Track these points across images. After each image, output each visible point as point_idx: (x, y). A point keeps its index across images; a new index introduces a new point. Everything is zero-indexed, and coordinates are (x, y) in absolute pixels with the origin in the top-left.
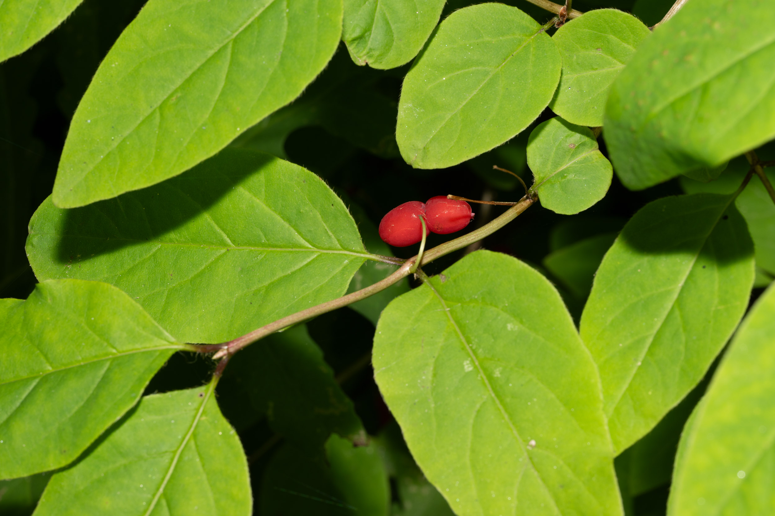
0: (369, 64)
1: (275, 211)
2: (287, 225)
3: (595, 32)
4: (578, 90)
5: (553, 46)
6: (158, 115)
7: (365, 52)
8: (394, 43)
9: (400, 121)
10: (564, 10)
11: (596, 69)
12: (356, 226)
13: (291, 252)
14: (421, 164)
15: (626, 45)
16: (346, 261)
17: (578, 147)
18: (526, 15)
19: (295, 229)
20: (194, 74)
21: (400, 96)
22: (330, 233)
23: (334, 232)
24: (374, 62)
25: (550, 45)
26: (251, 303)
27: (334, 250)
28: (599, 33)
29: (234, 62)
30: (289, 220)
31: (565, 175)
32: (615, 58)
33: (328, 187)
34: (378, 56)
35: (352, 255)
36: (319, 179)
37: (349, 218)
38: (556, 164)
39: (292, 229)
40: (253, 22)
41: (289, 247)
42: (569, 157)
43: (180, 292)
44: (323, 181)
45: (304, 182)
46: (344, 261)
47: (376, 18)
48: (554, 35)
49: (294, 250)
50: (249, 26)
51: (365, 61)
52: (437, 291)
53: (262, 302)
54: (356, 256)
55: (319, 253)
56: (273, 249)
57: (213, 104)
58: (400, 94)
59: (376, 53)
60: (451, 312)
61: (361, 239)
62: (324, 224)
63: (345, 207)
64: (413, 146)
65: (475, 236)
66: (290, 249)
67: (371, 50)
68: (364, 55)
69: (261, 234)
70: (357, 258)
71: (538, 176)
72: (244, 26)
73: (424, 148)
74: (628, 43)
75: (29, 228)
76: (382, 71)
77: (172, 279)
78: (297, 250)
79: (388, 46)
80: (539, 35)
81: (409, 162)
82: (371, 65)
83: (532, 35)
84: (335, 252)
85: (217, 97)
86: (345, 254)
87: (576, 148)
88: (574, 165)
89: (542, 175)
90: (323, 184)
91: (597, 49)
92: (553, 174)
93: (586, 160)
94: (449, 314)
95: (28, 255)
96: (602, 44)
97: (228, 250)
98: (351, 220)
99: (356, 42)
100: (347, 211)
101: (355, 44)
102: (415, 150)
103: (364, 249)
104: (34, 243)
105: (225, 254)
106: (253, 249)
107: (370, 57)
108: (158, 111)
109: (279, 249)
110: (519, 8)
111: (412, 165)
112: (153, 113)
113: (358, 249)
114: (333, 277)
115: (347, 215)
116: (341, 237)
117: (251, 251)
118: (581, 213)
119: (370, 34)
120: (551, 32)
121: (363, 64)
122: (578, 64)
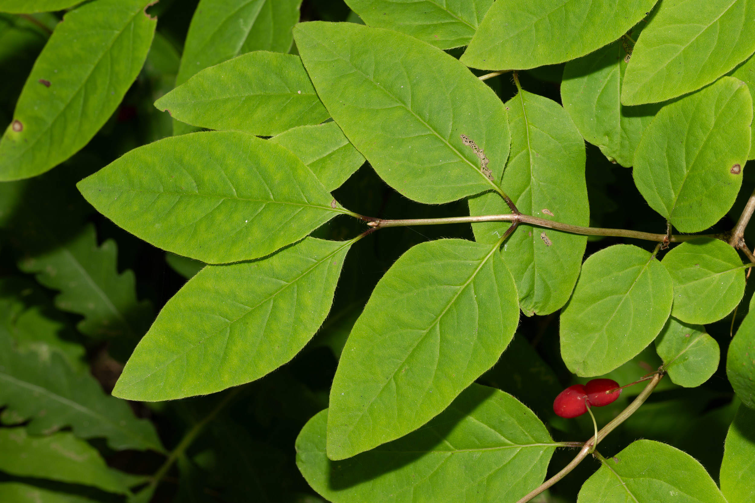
0: (536, 313)
1: (482, 422)
2: (493, 431)
3: (693, 254)
4: (686, 296)
5: (664, 270)
6: (393, 383)
7: (531, 306)
8: (552, 295)
9: (562, 344)
10: (666, 238)
11: (697, 279)
12: (544, 426)
13: (500, 450)
14: (583, 374)
15: (715, 259)
16: (541, 452)
17: (692, 335)
18: (640, 248)
19: (500, 433)
20: (414, 350)
21: (560, 326)
22: (526, 434)
23: (529, 432)
24: (540, 311)
25: (662, 269)
26: (478, 492)
27: (531, 444)
28: (696, 254)
29: (443, 340)
30: (494, 427)
31: (686, 358)
32: (710, 270)
33: (519, 402)
34: (542, 307)
35: (544, 446)
36: (512, 397)
37: (539, 421)
38: (678, 350)
39: (497, 433)
40: (451, 307)
41: (497, 446)
42: (687, 344)
43: (422, 488)
44: (515, 398)
45: (501, 399)
46: (540, 452)
47: (536, 279)
48: (663, 260)
49: (501, 448)
50: (449, 310)
51: (533, 312)
52: (613, 469)
53: (486, 491)
54: (547, 446)
55: (520, 448)
56: (486, 449)
57: (434, 372)
58: (559, 324)
59: (540, 305)
60: (627, 485)
61: (549, 434)
62: (521, 428)
63: (534, 414)
64: (575, 361)
65: (628, 413)
66: (498, 448)
67: (536, 303)
68: (532, 308)
69: (475, 440)
70: (548, 448)
71: (666, 361)
72: (445, 311)
73: (584, 362)
74: (718, 258)
75: (296, 448)
76: (546, 316)
77: (414, 479)
78: (504, 447)
79: (547, 297)
80: (652, 261)
81: (574, 372)
82: (537, 314)
83: (647, 262)
84: (532, 445)
85: (435, 367)
86: (539, 446)
87: (690, 336)
88: (691, 349)
89: (669, 359)
90: (516, 400)
91: (696, 265)
92: (677, 357)
93: (699, 342)
94: (625, 486)
95: (300, 469)
96: (699, 261)
97: (452, 454)
98: (540, 422)
99: (525, 300)
100: (536, 417)
101: (524, 301)
102: (577, 363)
103: (553, 440)
104: (303, 460)
105: (450, 457)
106: (471, 450)
107: (536, 308)
108: (393, 380)
109: (490, 449)
110: (634, 245)
111: (576, 374)
112: (389, 383)
113: (548, 441)
114: (535, 465)
115: (536, 420)
116: (535, 435)
117: (470, 452)
118: (702, 385)
119: (534, 292)
120: (660, 257)
121: (533, 315)
122: (683, 278)
